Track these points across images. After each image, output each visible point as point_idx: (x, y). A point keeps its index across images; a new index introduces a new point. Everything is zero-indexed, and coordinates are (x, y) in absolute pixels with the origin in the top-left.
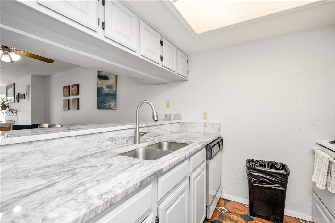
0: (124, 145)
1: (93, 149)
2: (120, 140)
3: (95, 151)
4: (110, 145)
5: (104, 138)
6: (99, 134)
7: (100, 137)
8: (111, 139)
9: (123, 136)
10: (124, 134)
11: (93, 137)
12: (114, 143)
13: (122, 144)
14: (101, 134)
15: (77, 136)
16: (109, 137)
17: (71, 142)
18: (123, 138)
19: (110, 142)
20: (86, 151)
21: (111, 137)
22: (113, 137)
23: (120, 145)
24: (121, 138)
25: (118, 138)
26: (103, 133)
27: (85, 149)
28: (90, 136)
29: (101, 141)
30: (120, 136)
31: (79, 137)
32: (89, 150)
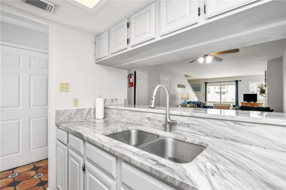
0: (159, 128)
1: (138, 121)
2: (157, 122)
3: (138, 123)
4: (148, 123)
5: (144, 116)
6: (141, 112)
7: (141, 115)
8: (149, 119)
9: (159, 119)
10: (160, 118)
11: (138, 113)
12: (151, 123)
13: (158, 127)
14: (142, 113)
15: (131, 111)
16: (147, 116)
17: (128, 113)
18: (159, 121)
19: (147, 121)
20: (135, 121)
21: (149, 117)
22: (151, 117)
23: (156, 126)
24: (157, 120)
25: (155, 120)
26: (143, 112)
27: (134, 120)
28: (136, 112)
29: (142, 117)
30: (156, 118)
31: (131, 112)
32: (136, 121)
